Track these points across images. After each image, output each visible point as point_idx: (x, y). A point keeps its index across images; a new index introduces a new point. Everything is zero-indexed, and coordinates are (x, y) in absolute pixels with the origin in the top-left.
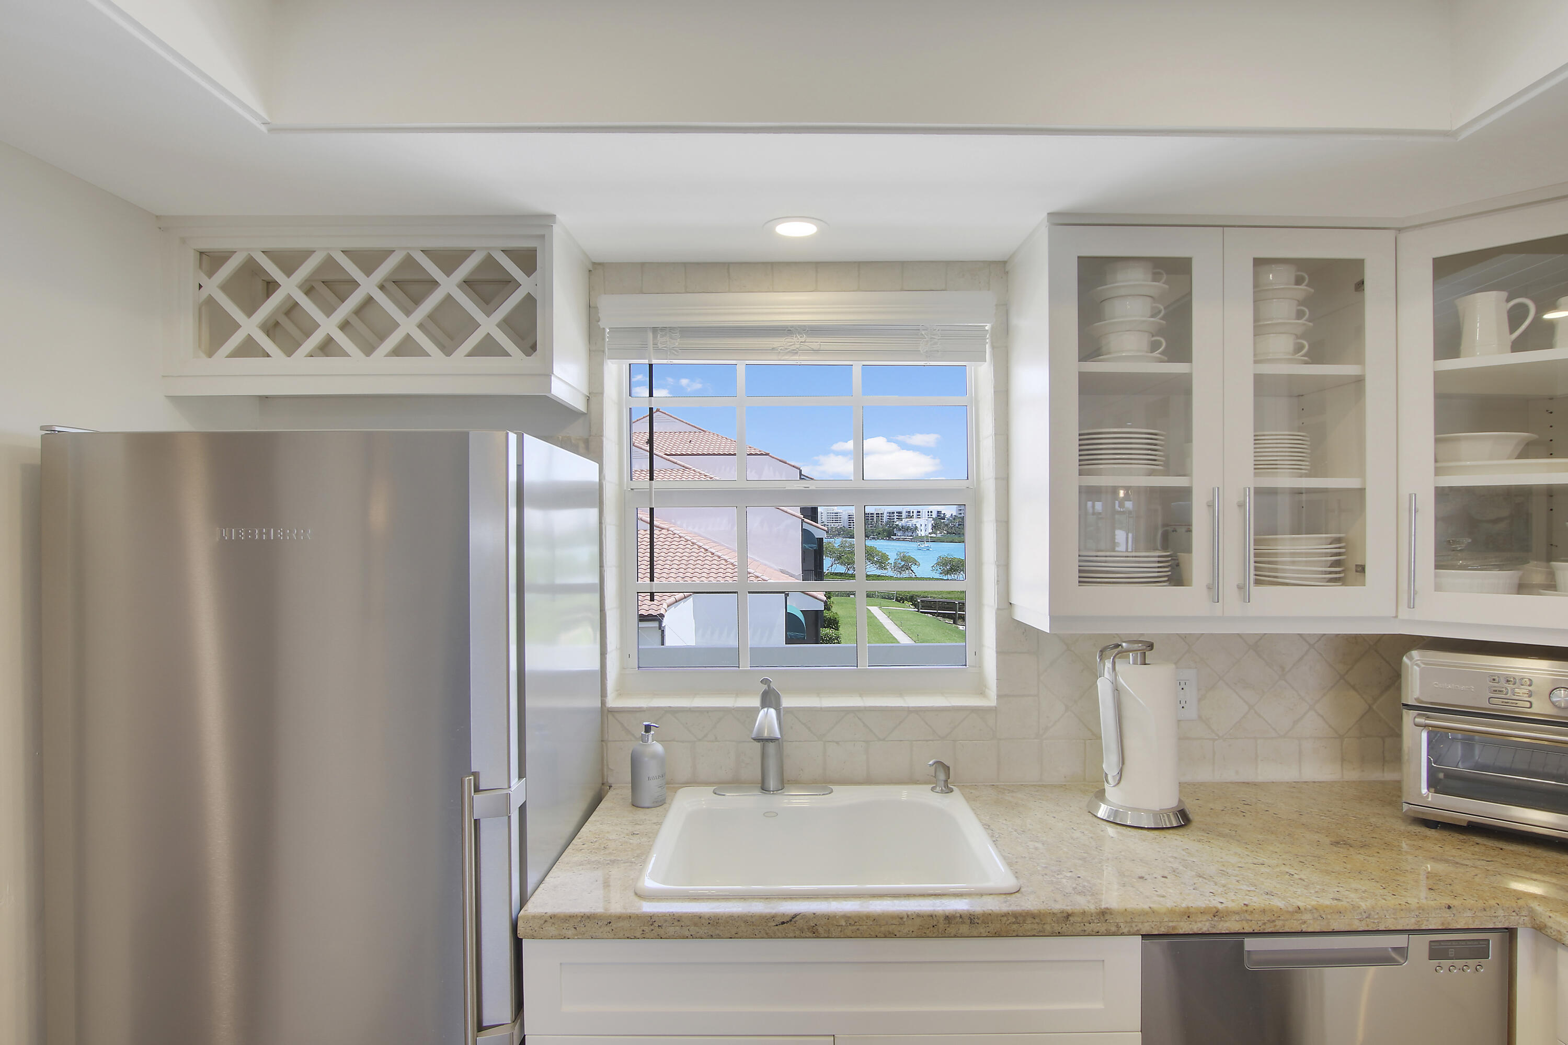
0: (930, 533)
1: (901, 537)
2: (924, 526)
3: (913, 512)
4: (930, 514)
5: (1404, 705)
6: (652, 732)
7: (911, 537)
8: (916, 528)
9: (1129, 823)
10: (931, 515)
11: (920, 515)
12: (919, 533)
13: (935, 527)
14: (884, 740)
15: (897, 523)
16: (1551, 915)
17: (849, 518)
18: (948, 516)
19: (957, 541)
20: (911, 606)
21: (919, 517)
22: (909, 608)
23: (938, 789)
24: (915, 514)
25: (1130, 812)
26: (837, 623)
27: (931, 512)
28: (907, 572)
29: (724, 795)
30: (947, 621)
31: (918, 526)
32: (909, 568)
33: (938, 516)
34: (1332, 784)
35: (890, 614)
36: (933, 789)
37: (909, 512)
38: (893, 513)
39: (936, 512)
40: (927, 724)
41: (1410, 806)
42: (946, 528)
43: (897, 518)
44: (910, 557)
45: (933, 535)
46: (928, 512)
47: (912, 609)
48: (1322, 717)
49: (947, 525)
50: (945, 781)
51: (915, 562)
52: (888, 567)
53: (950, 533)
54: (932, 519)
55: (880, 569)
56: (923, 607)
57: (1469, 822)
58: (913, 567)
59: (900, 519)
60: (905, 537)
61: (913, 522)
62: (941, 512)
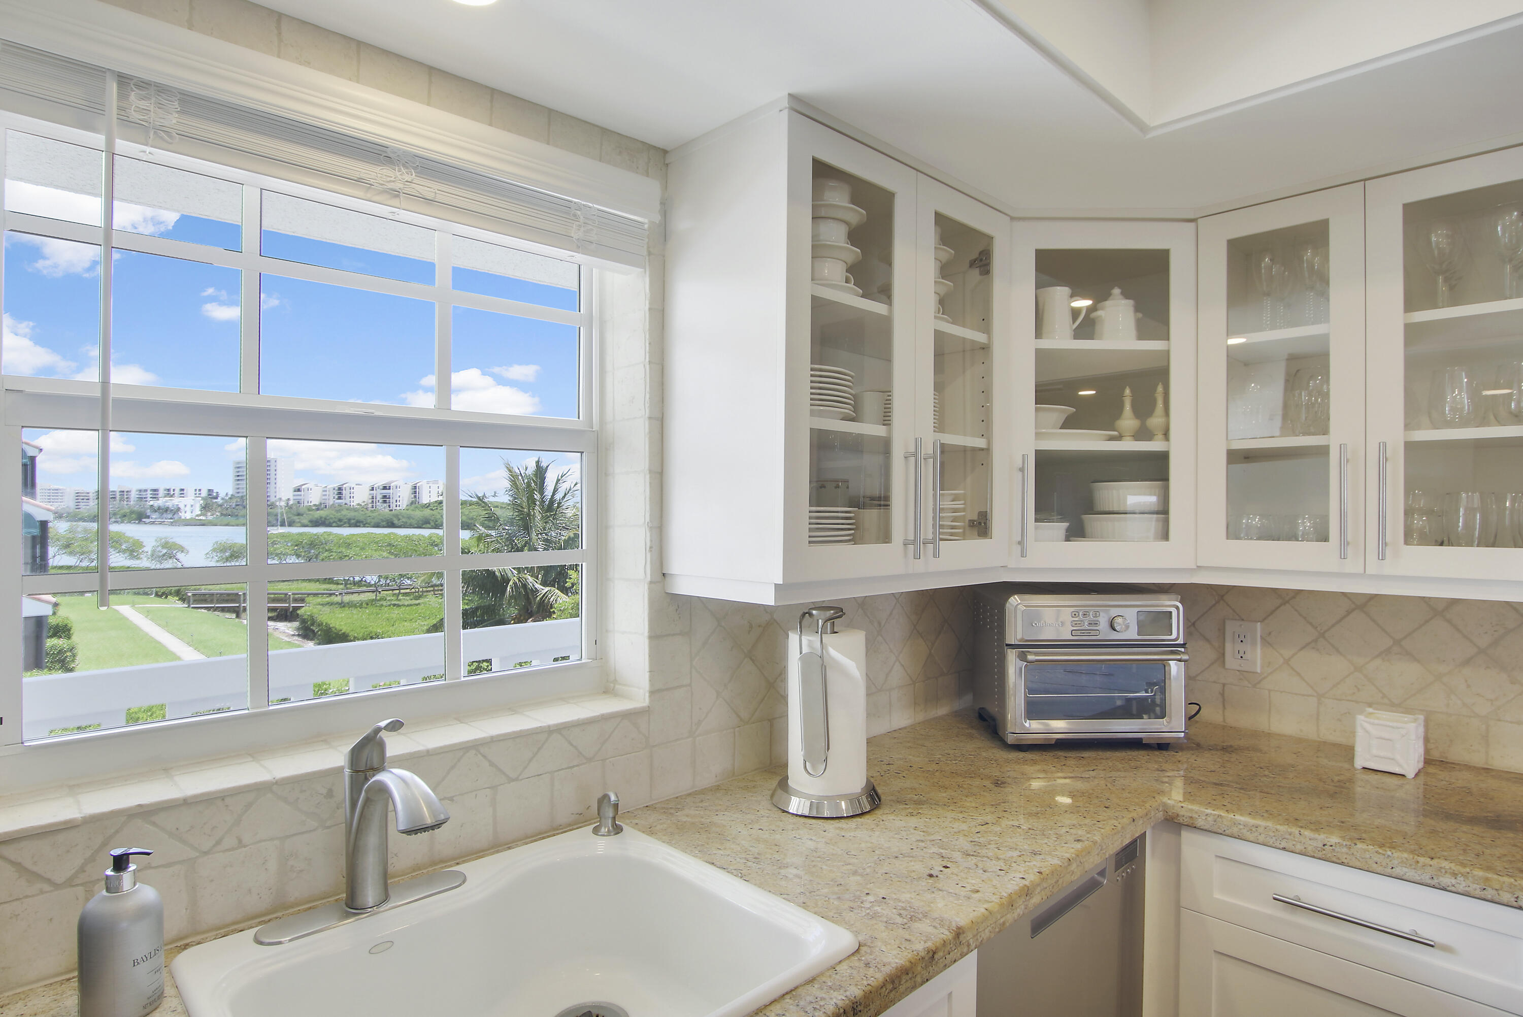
0: (197, 516)
1: (157, 520)
2: (190, 507)
3: (174, 490)
4: (197, 492)
5: (1007, 645)
6: (132, 867)
7: (172, 520)
8: (179, 509)
9: (825, 816)
10: (200, 494)
11: (183, 494)
12: (183, 515)
13: (205, 508)
14: (517, 779)
15: (151, 503)
16: (1183, 805)
17: (77, 496)
18: (222, 495)
19: (233, 524)
20: (177, 601)
21: (182, 496)
22: (174, 603)
23: (604, 830)
24: (177, 492)
25: (826, 802)
26: (69, 630)
27: (200, 490)
28: (171, 561)
29: (280, 943)
30: (228, 615)
31: (182, 506)
32: (171, 557)
33: (209, 495)
34: (912, 728)
35: (148, 613)
36: (596, 831)
37: (169, 490)
38: (146, 491)
39: (207, 491)
40: (572, 745)
41: (1015, 735)
42: (219, 509)
43: (151, 498)
44: (175, 544)
45: (201, 518)
46: (196, 490)
47: (180, 605)
48: (903, 666)
49: (221, 506)
50: (613, 818)
51: (182, 549)
52: (142, 556)
53: (225, 515)
54: (200, 499)
55: (130, 559)
56: (195, 601)
57: (1058, 739)
58: (180, 556)
59: (155, 498)
60: (162, 520)
61: (173, 502)
62: (213, 490)
